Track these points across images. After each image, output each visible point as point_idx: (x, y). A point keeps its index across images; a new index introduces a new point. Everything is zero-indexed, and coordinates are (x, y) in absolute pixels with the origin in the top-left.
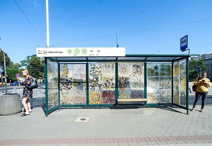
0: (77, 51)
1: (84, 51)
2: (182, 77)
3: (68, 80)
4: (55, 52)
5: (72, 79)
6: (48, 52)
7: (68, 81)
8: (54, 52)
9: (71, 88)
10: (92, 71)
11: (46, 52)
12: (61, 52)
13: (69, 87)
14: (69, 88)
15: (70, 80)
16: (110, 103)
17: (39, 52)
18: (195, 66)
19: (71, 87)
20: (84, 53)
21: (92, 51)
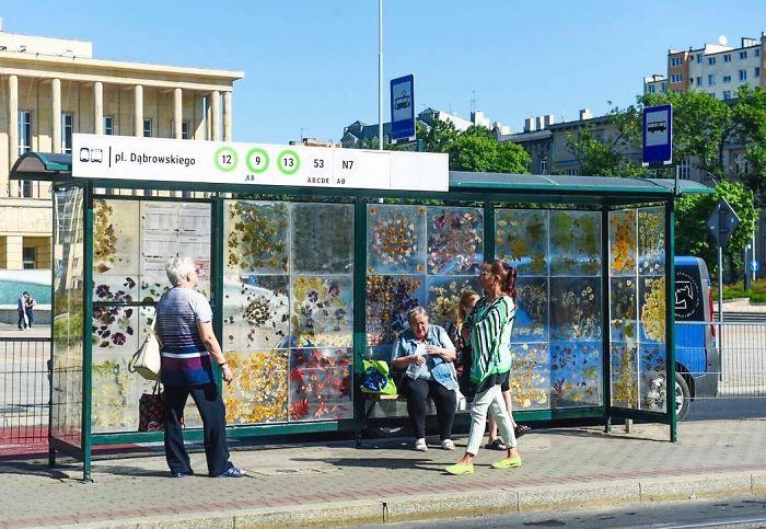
0: (258, 160)
1: (289, 162)
2: (647, 281)
3: (113, 291)
4: (161, 160)
5: (132, 285)
6: (127, 157)
7: (110, 295)
8: (155, 159)
9: (127, 335)
10: (239, 241)
11: (119, 158)
12: (190, 162)
13: (114, 328)
14: (119, 335)
15: (123, 289)
16: (325, 415)
17: (85, 155)
18: (701, 149)
19: (130, 331)
20: (288, 168)
21: (319, 164)
